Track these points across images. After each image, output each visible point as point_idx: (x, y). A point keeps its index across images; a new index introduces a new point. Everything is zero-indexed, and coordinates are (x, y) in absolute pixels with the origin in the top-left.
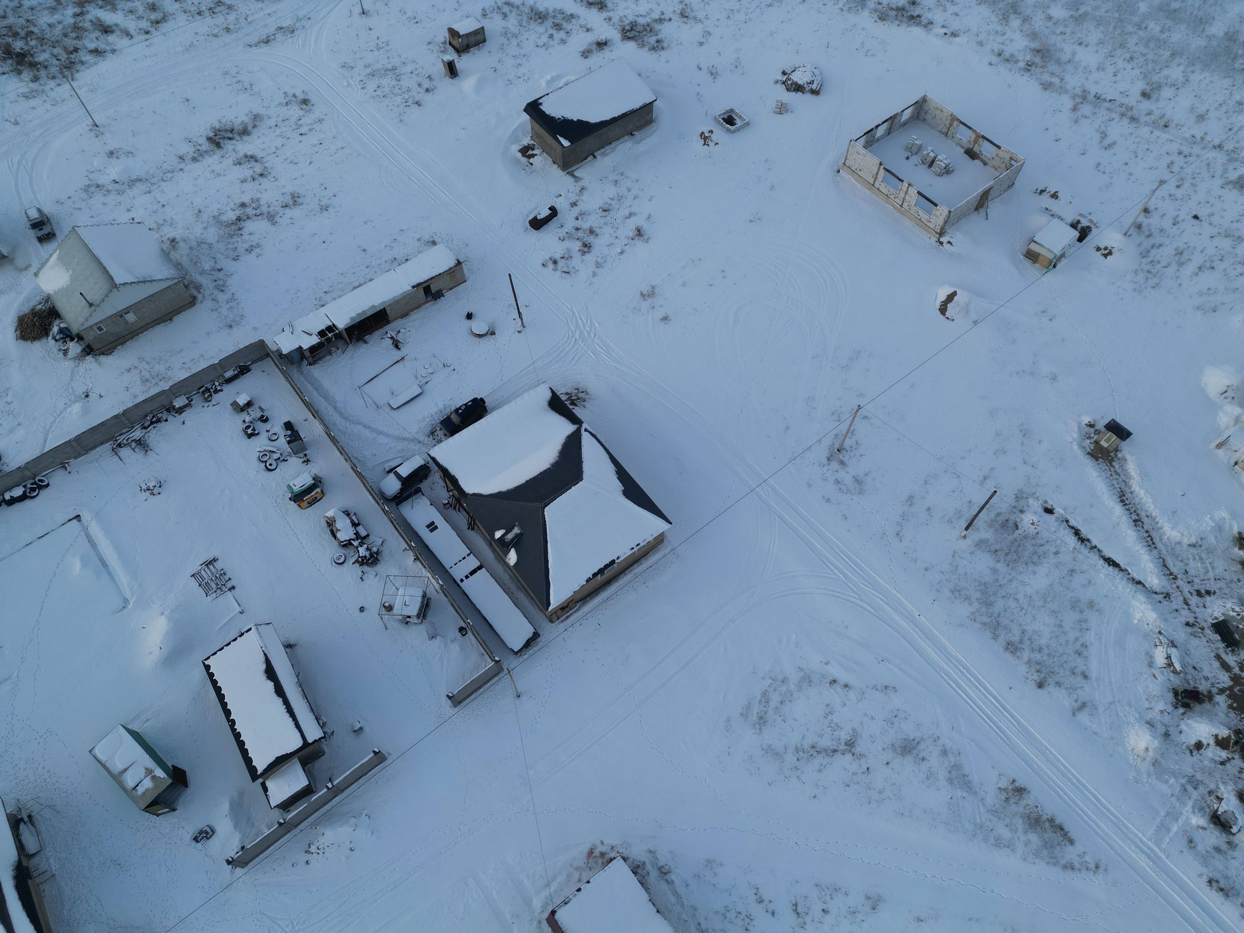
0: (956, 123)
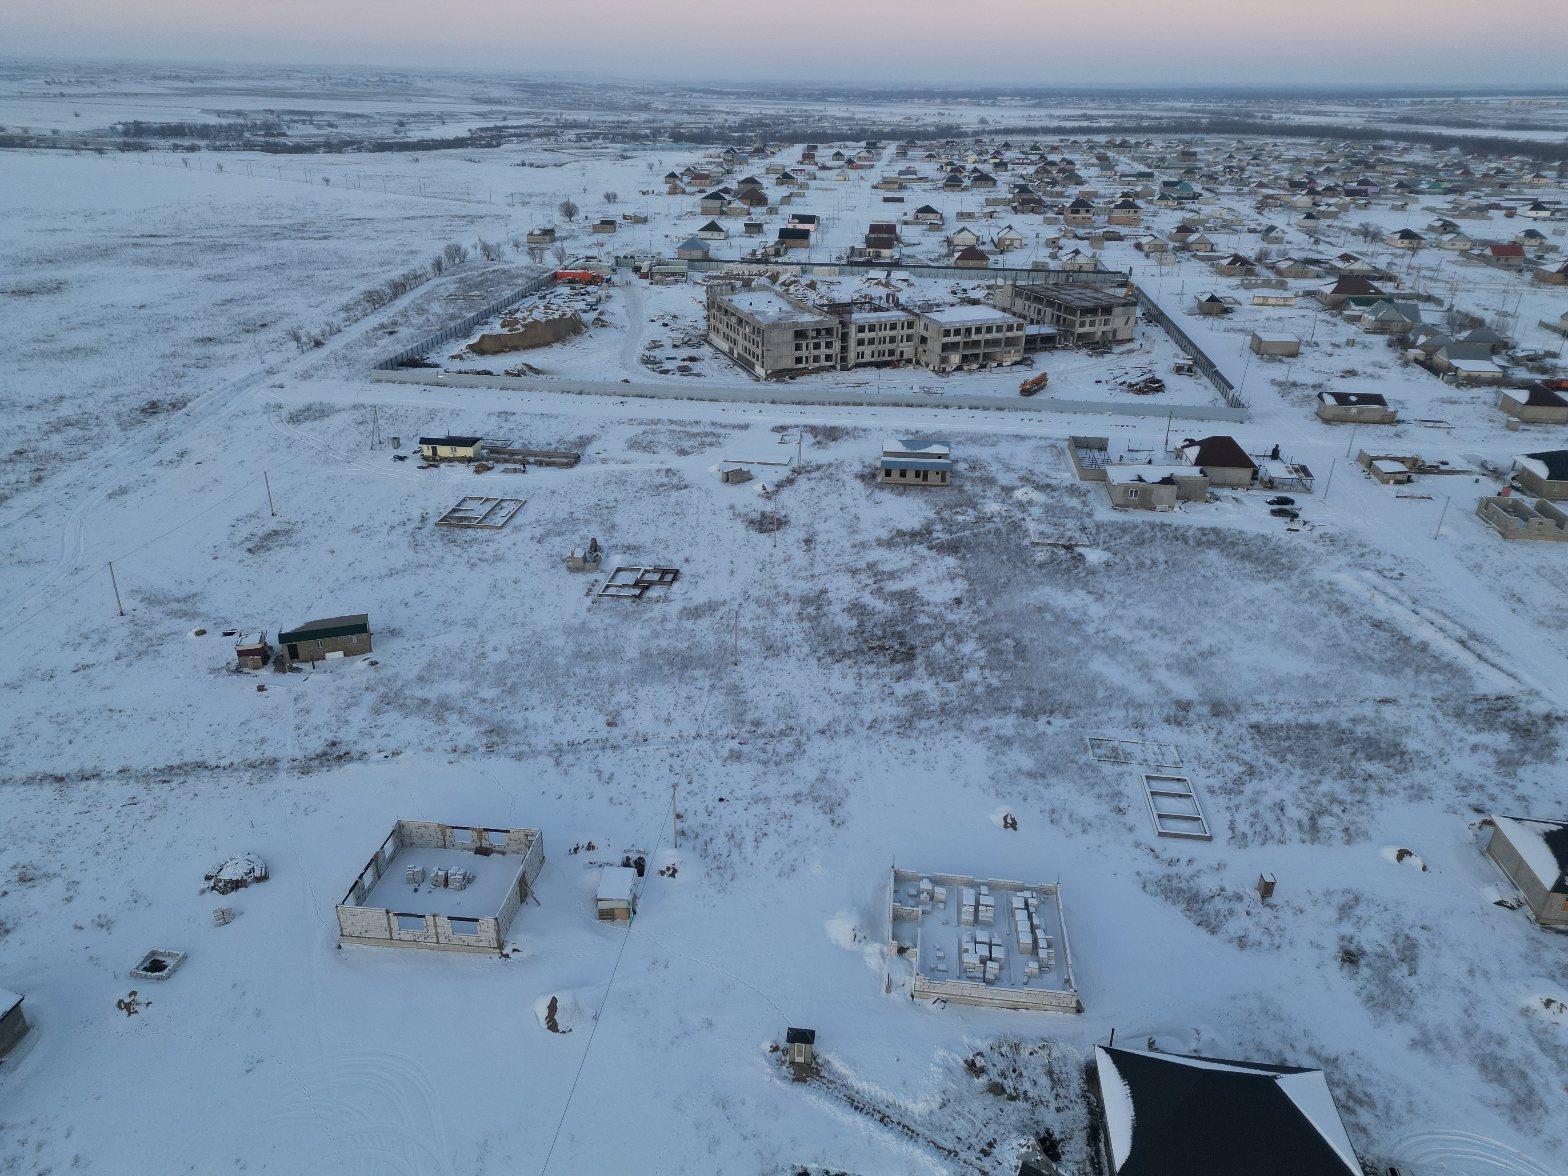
0: (448, 831)
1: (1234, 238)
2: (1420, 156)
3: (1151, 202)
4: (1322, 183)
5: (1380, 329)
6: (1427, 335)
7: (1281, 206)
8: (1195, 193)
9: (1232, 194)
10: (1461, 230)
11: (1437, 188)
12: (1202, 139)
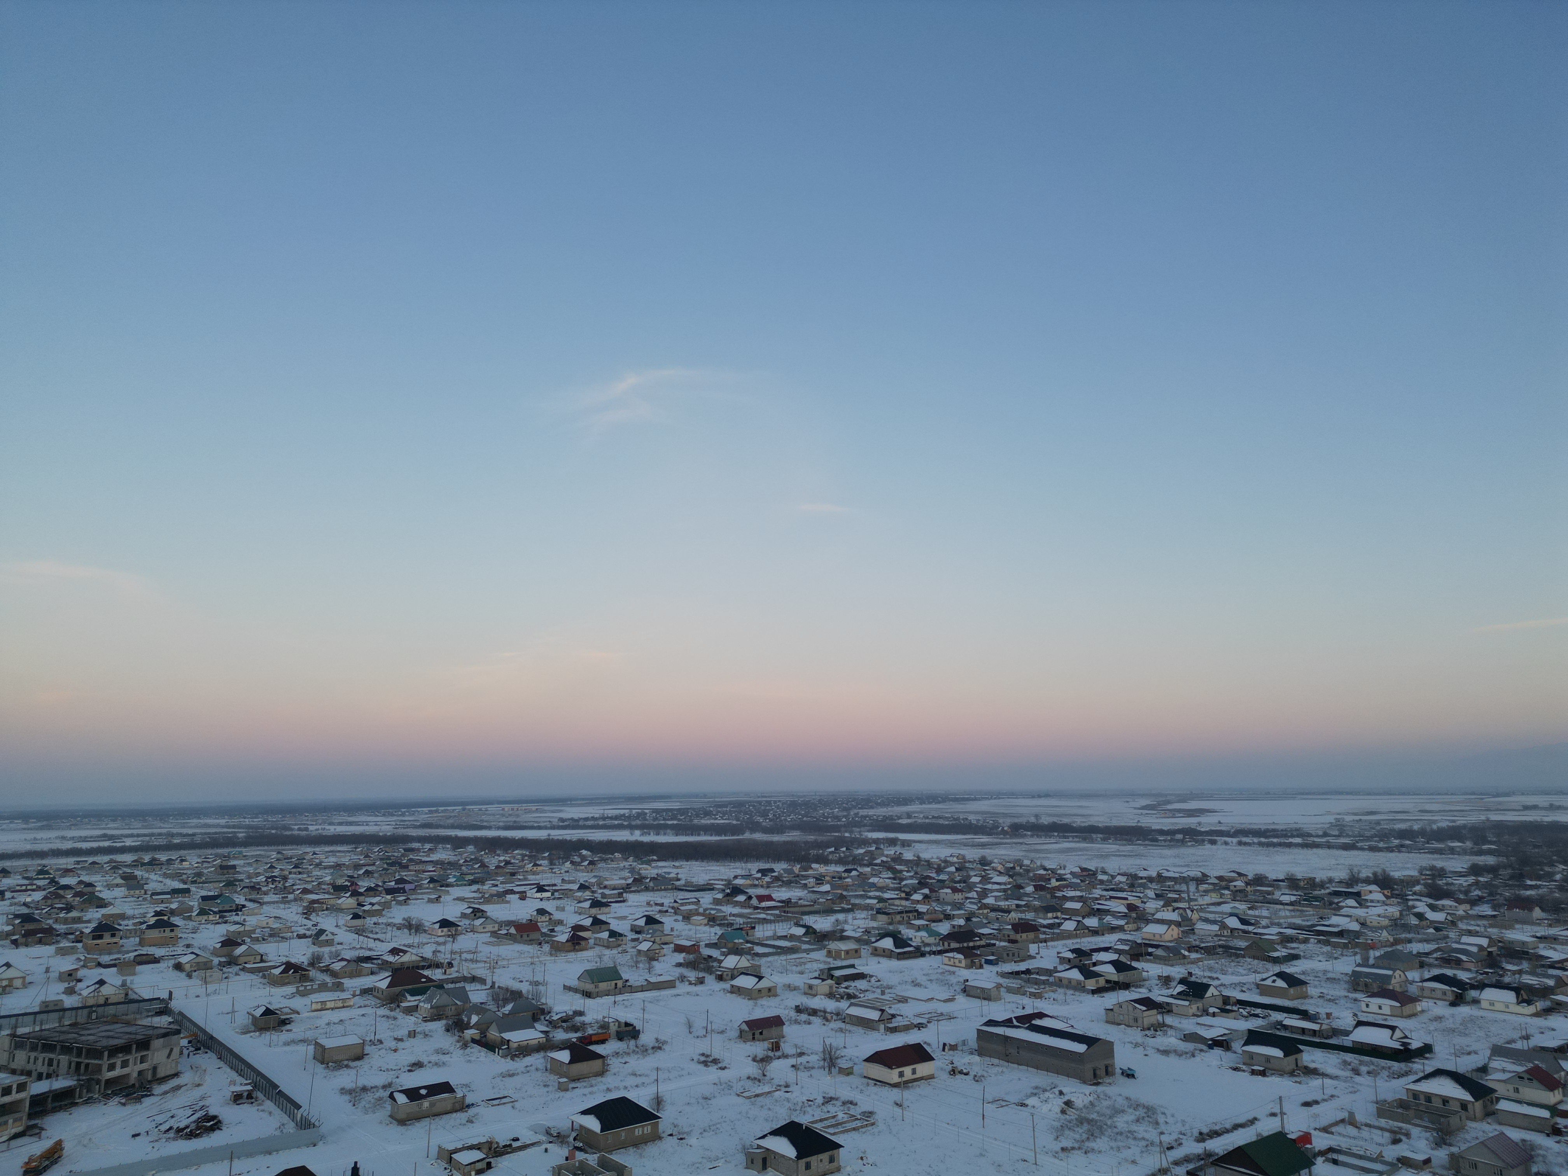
1: (284, 945)
2: (443, 854)
3: (189, 918)
4: (364, 885)
5: (436, 1015)
6: (478, 1014)
7: (327, 909)
8: (237, 905)
9: (277, 902)
10: (488, 914)
11: (462, 881)
12: (240, 853)
